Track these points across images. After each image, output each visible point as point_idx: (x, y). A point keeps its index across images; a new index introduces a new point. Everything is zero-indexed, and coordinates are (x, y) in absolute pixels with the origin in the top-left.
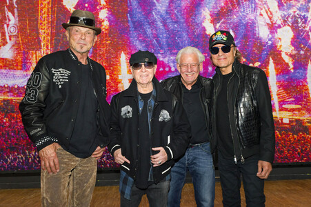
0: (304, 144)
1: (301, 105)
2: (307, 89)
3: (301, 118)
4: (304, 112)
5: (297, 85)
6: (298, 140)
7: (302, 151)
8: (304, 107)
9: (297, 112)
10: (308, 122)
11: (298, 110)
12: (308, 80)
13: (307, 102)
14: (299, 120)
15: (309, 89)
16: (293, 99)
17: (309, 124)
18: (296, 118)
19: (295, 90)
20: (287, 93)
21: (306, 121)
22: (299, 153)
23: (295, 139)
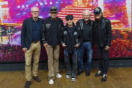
0: (120, 45)
1: (120, 19)
2: (126, 9)
3: (119, 29)
4: (122, 24)
5: (118, 6)
6: (116, 43)
7: (118, 50)
8: (122, 21)
9: (117, 25)
10: (124, 31)
11: (118, 23)
12: (126, 2)
13: (124, 18)
14: (118, 30)
15: (127, 8)
16: (115, 16)
17: (124, 33)
18: (116, 28)
19: (116, 9)
20: (111, 12)
21: (122, 30)
22: (115, 52)
23: (114, 43)
